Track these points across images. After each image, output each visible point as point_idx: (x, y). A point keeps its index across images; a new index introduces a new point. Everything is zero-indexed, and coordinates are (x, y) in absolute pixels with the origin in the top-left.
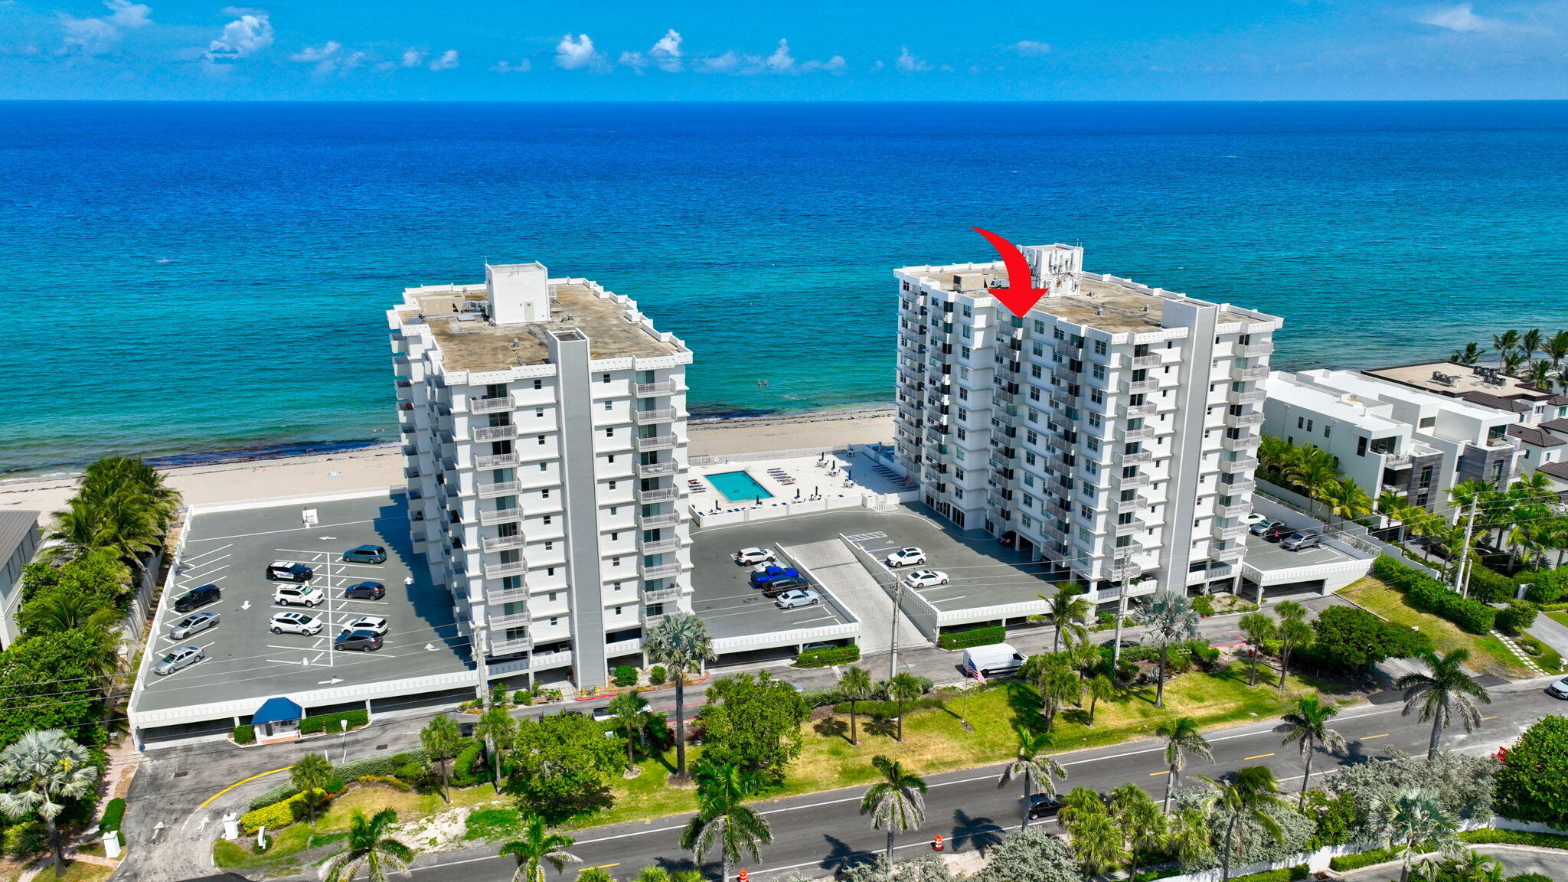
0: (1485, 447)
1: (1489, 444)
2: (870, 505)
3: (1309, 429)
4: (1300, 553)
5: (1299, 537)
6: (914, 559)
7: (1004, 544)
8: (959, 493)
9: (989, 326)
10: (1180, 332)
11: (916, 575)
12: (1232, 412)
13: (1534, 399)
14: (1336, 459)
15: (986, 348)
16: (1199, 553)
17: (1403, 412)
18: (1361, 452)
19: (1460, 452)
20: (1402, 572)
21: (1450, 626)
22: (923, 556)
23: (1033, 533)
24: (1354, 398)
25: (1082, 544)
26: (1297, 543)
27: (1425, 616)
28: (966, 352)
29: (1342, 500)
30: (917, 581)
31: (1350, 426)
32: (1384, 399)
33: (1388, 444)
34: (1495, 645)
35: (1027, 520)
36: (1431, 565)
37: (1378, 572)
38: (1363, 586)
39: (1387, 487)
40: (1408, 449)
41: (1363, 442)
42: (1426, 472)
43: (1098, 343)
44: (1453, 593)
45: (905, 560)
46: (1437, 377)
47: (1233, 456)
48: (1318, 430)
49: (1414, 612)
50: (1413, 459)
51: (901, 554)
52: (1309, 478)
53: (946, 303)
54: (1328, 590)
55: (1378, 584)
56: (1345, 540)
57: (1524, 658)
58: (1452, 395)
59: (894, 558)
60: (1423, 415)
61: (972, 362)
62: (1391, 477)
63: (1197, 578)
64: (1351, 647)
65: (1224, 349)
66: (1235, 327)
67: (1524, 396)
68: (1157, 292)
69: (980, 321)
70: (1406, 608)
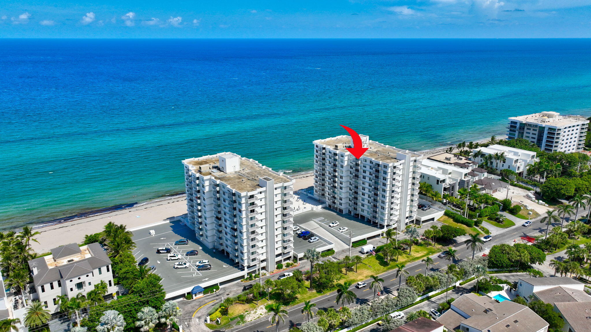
0: (464, 179)
1: (465, 178)
2: (314, 209)
3: (423, 178)
4: (427, 211)
5: (426, 207)
6: (336, 224)
7: (356, 217)
8: (341, 204)
9: (349, 159)
10: (403, 161)
11: (340, 229)
12: (413, 179)
13: (470, 163)
14: (431, 185)
15: (348, 165)
16: (407, 215)
17: (445, 172)
18: (438, 183)
19: (459, 181)
20: (452, 213)
21: (465, 226)
22: (338, 223)
23: (365, 214)
24: (432, 168)
25: (381, 216)
26: (425, 209)
27: (459, 224)
28: (342, 167)
29: (435, 196)
30: (341, 231)
31: (435, 177)
32: (440, 168)
33: (444, 181)
34: (475, 230)
35: (363, 210)
36: (457, 211)
37: (446, 214)
38: (443, 218)
39: (445, 192)
40: (448, 182)
41: (438, 181)
42: (453, 187)
43: (384, 166)
44: (464, 218)
45: (335, 225)
46: (446, 159)
47: (413, 190)
48: (426, 178)
49: (456, 223)
50: (450, 185)
51: (333, 223)
52: (426, 191)
53: (334, 153)
54: (435, 220)
55: (447, 217)
56: (436, 206)
57: (482, 232)
58: (451, 164)
59: (331, 225)
60: (449, 172)
61: (344, 169)
62: (445, 189)
63: (407, 221)
64: (449, 235)
65: (412, 164)
66: (414, 158)
67: (467, 163)
68: (387, 146)
69: (346, 158)
70: (454, 223)
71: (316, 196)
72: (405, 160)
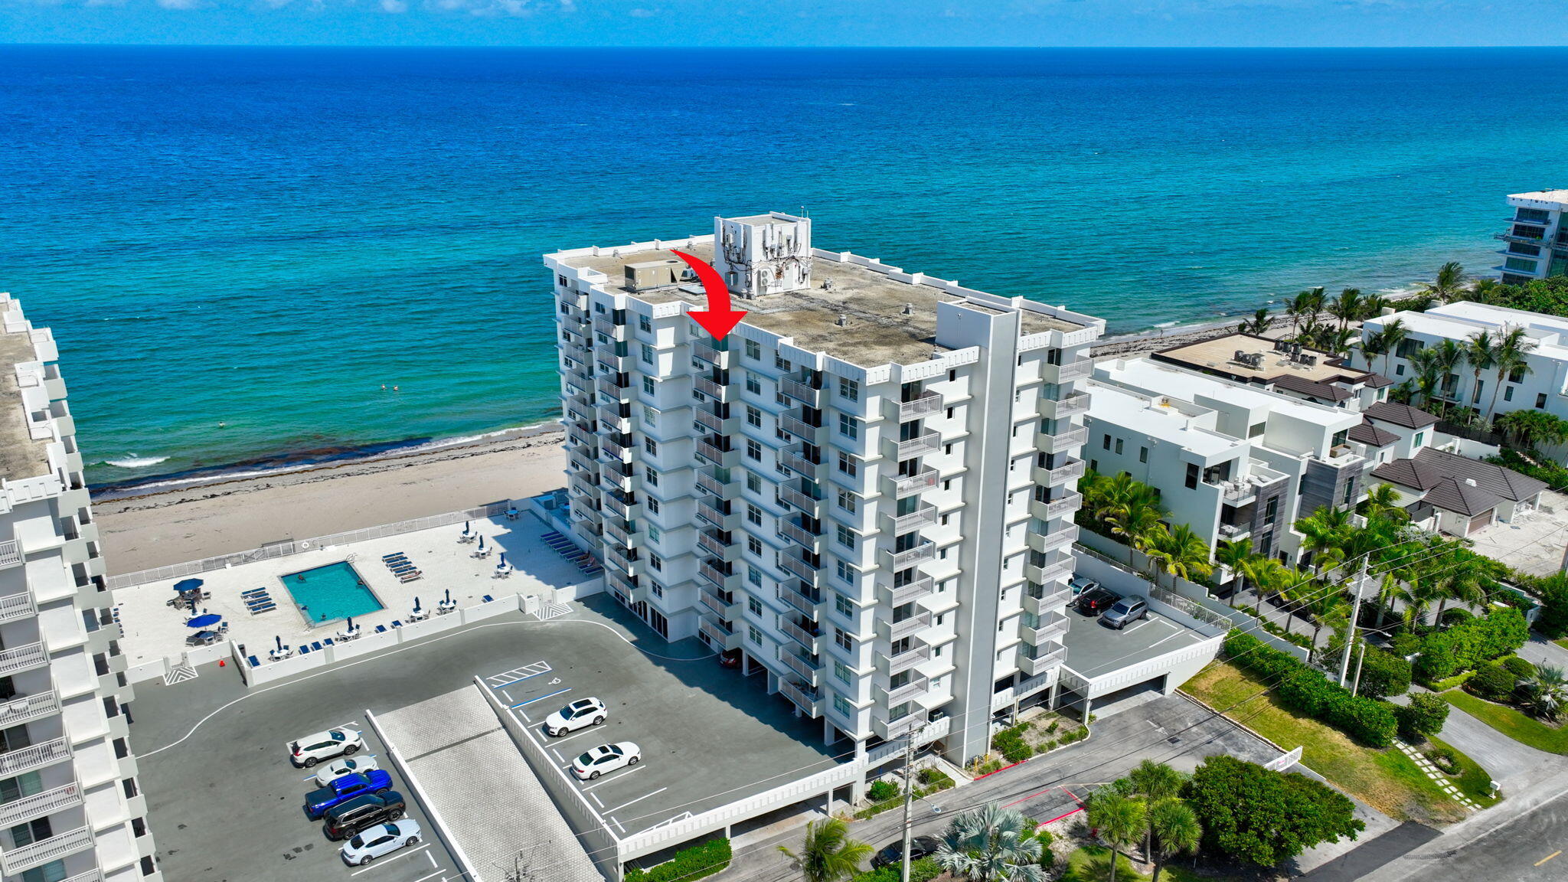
0: (1330, 462)
1: (1333, 455)
2: (532, 608)
3: (1119, 451)
4: (1128, 631)
5: (1122, 610)
6: (589, 719)
7: (726, 666)
8: (657, 589)
9: (680, 345)
10: (967, 355)
11: (587, 759)
12: (1041, 464)
13: (1352, 381)
14: (1157, 492)
15: (678, 377)
16: (1005, 667)
17: (1231, 421)
18: (1191, 482)
19: (1303, 471)
20: (1262, 654)
21: (1338, 737)
22: (601, 712)
23: (767, 654)
24: (1166, 401)
25: (839, 684)
26: (1121, 618)
27: (1304, 722)
28: (649, 385)
29: (1175, 552)
30: (588, 770)
31: (1176, 449)
32: (1205, 403)
33: (1224, 470)
34: (1402, 767)
35: (756, 635)
36: (1295, 639)
37: (1228, 654)
38: (1215, 678)
39: (1229, 528)
40: (1247, 473)
41: (1193, 469)
42: (1271, 504)
43: (843, 381)
44: (1337, 689)
45: (573, 724)
46: (1240, 358)
47: (1044, 527)
48: (1132, 453)
49: (1287, 716)
50: (1256, 490)
51: (567, 713)
52: (1130, 522)
53: (615, 312)
54: (1170, 687)
55: (1233, 673)
56: (1179, 607)
57: (1442, 781)
58: (1260, 382)
59: (556, 721)
60: (1253, 421)
61: (659, 400)
62: (1230, 515)
63: (1005, 698)
64: (1250, 837)
65: (1028, 373)
66: (1042, 340)
67: (1340, 379)
68: (918, 278)
69: (665, 338)
70: (1276, 711)
71: (575, 530)
72: (983, 348)
